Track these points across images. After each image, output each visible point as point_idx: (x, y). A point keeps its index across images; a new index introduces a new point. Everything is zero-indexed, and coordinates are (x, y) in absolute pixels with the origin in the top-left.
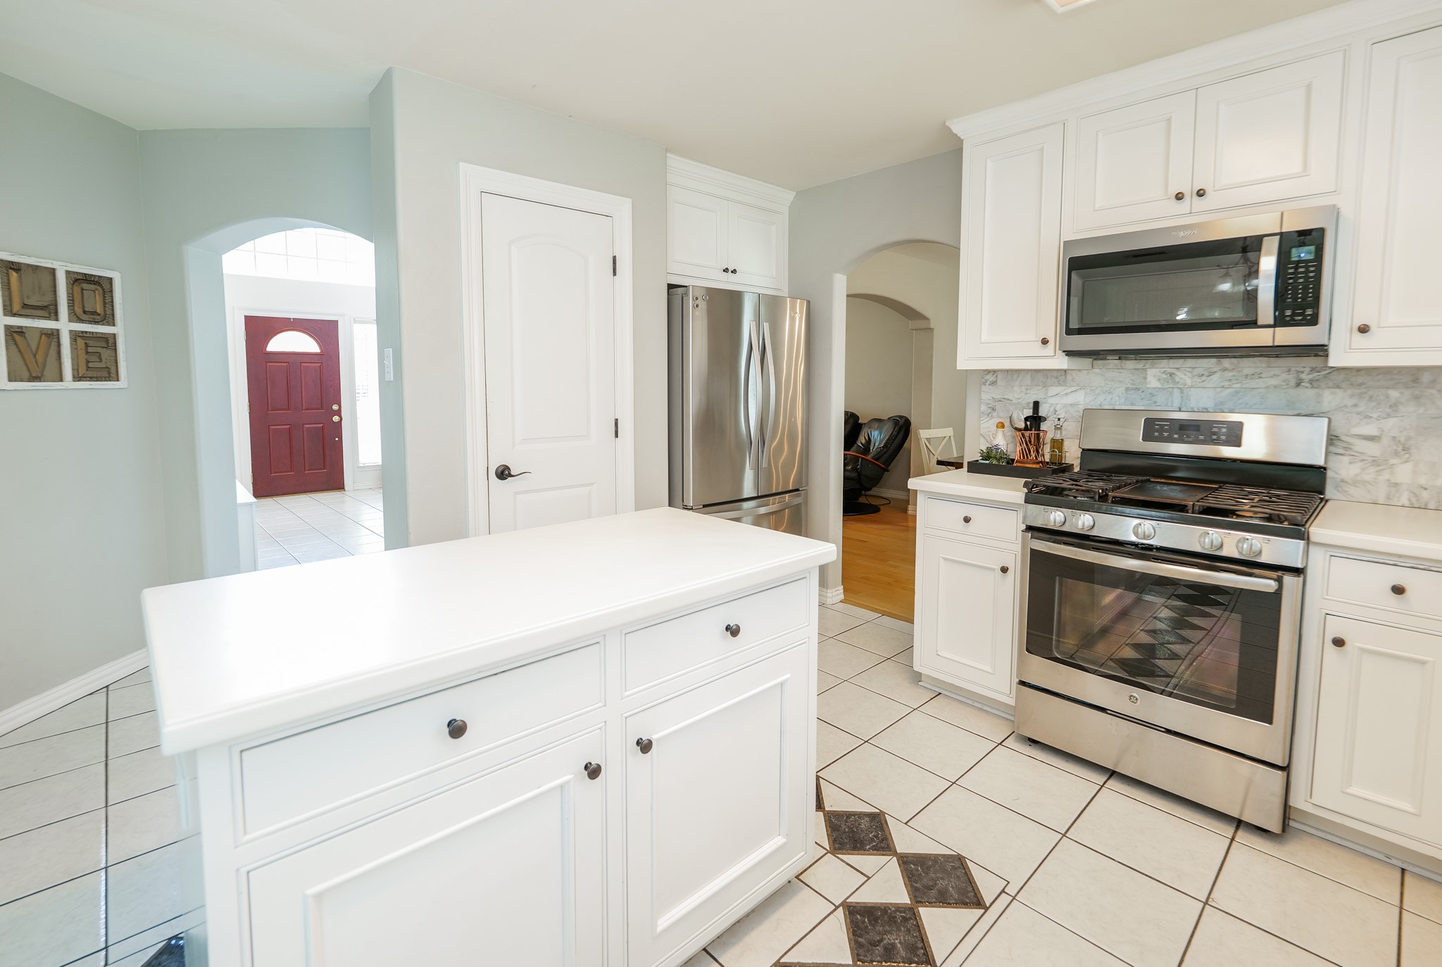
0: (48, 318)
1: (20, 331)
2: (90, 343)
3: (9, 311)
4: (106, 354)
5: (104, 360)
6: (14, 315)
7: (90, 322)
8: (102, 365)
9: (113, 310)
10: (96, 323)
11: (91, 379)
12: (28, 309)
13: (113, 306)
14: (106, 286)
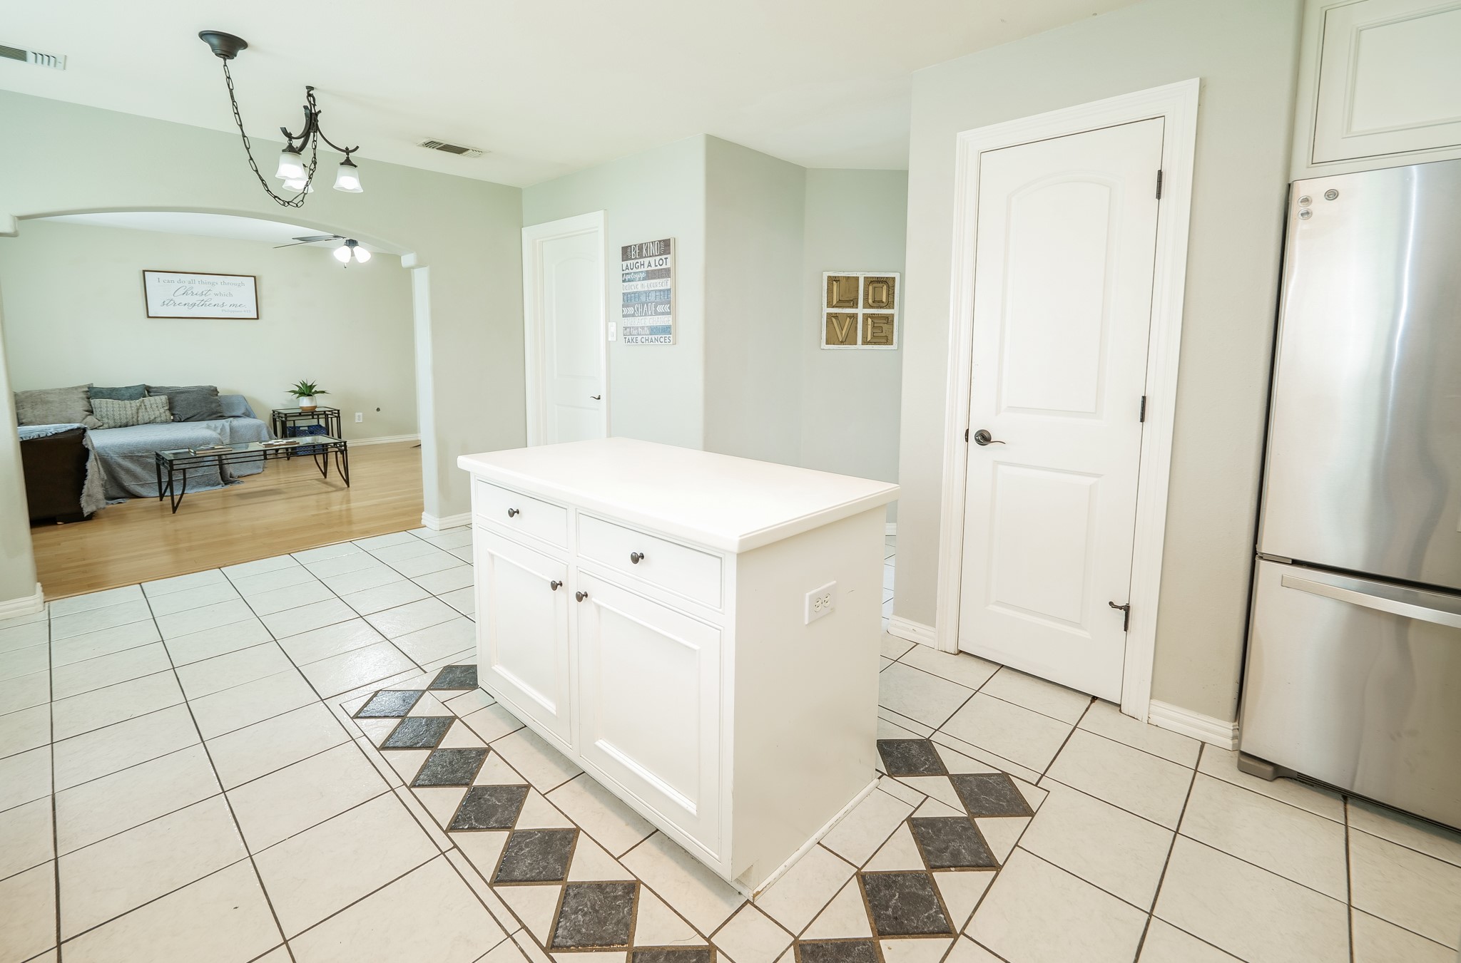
0: (852, 307)
1: (836, 316)
2: (876, 321)
3: (830, 305)
4: (885, 327)
5: (884, 331)
6: (833, 307)
7: (877, 307)
8: (883, 334)
9: (894, 298)
10: (881, 307)
11: (875, 343)
12: (841, 303)
13: (894, 296)
14: (890, 284)
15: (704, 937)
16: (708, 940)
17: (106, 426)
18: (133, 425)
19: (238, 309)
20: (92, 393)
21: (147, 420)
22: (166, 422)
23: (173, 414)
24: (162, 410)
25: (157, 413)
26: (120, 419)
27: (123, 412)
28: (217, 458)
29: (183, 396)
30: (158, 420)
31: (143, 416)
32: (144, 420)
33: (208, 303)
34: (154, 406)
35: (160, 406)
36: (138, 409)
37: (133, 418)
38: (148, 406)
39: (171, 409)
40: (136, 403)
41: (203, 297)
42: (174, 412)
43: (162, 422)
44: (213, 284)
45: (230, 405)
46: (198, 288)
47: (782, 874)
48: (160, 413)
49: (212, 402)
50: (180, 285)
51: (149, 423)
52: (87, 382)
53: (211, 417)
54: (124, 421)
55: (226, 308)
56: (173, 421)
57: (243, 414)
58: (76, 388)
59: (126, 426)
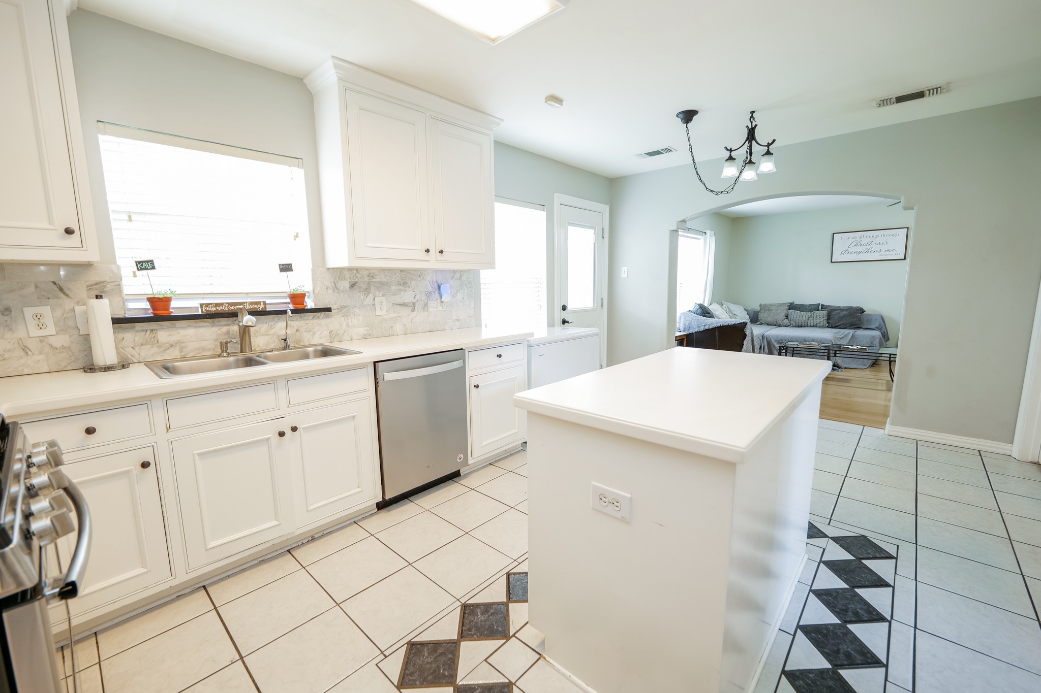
15: (515, 633)
16: (514, 635)
17: (792, 325)
18: (805, 327)
19: (891, 253)
20: (792, 306)
21: (812, 324)
22: (823, 327)
23: (828, 323)
24: (822, 320)
25: (819, 321)
26: (799, 322)
27: (800, 319)
28: (827, 351)
29: (838, 312)
30: (818, 325)
31: (811, 322)
32: (811, 324)
33: (870, 251)
34: (818, 317)
35: (822, 317)
36: (809, 318)
37: (805, 322)
38: (815, 317)
39: (828, 319)
40: (809, 314)
41: (868, 247)
42: (830, 322)
43: (820, 327)
44: (876, 237)
45: (869, 321)
46: (865, 241)
47: (563, 675)
48: (820, 322)
49: (854, 317)
50: (854, 240)
51: (813, 326)
52: (791, 301)
53: (851, 327)
54: (800, 324)
55: (882, 253)
56: (827, 327)
57: (877, 327)
58: (785, 304)
59: (801, 327)
